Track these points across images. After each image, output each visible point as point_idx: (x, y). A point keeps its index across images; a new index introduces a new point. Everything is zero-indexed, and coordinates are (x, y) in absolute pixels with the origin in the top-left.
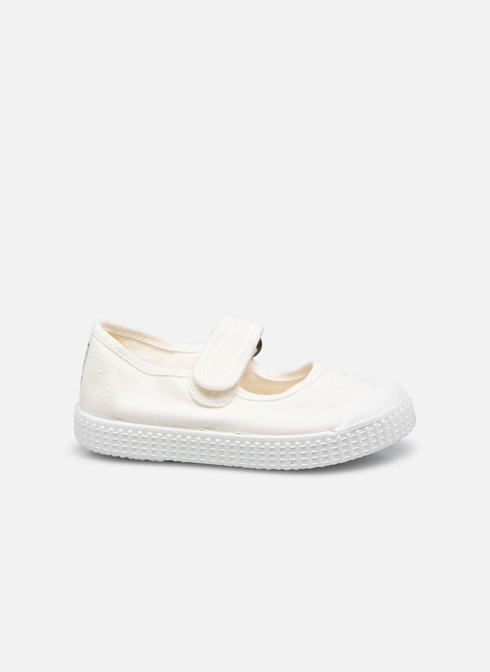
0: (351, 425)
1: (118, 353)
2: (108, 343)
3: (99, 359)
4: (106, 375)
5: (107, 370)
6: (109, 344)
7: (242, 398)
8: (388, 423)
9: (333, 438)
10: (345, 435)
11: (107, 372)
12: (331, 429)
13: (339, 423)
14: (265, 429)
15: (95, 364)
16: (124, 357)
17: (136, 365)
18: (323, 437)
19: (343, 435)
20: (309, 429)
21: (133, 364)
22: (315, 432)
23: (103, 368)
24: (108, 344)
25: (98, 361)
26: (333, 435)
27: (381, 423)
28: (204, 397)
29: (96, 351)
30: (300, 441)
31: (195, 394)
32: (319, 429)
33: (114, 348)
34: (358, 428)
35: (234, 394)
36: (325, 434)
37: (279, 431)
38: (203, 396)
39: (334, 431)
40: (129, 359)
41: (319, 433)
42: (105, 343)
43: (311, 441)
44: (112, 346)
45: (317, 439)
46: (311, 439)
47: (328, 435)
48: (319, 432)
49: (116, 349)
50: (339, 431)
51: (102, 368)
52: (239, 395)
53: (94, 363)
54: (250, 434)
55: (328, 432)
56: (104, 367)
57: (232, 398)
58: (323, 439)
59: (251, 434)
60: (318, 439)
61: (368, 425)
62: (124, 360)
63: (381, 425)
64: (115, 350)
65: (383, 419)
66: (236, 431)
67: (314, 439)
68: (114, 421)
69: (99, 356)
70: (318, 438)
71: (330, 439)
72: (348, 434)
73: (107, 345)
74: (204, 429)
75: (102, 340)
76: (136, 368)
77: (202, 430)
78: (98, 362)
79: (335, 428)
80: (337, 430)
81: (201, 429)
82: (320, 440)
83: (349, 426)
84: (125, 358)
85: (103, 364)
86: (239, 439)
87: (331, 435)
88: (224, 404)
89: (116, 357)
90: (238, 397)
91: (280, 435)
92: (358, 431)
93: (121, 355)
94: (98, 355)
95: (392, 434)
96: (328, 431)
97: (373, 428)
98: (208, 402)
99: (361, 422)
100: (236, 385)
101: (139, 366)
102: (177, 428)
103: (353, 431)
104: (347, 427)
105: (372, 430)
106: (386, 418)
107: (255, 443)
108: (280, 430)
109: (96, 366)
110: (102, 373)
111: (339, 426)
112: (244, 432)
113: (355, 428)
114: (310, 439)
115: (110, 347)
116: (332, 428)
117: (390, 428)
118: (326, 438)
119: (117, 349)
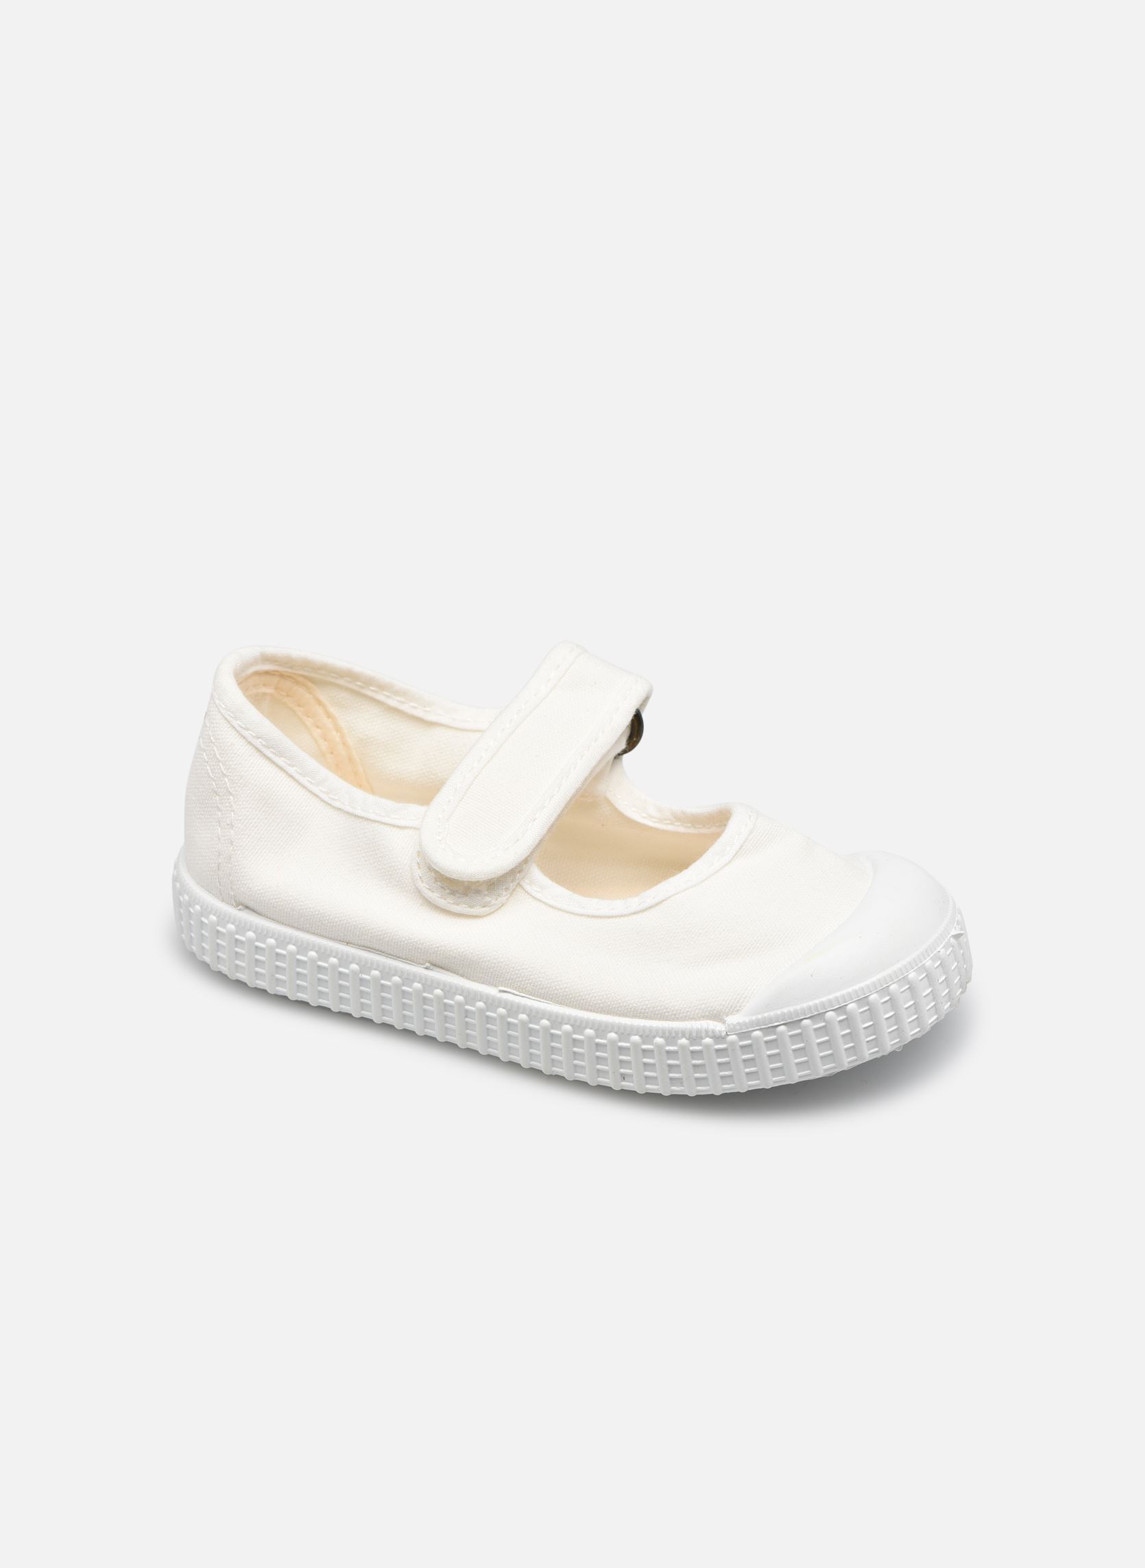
0: (766, 1015)
1: (263, 750)
2: (240, 723)
3: (217, 759)
4: (228, 799)
5: (231, 788)
6: (243, 726)
7: (533, 897)
8: (865, 1011)
9: (718, 1038)
10: (750, 1036)
11: (231, 794)
12: (717, 1016)
13: (738, 1002)
14: (565, 993)
15: (208, 768)
16: (276, 759)
17: (304, 780)
18: (694, 1034)
19: (743, 1035)
20: (665, 1010)
21: (297, 777)
22: (678, 1018)
23: (223, 782)
24: (240, 726)
25: (214, 764)
26: (720, 1032)
27: (846, 1013)
28: (442, 887)
29: (212, 738)
30: (640, 1034)
31: (420, 878)
32: (689, 1013)
33: (253, 737)
34: (782, 1023)
35: (518, 884)
36: (700, 1027)
37: (595, 1003)
38: (439, 883)
39: (724, 1022)
40: (289, 765)
41: (686, 1022)
42: (235, 723)
43: (667, 1039)
44: (250, 732)
45: (680, 1035)
46: (667, 1034)
47: (707, 1032)
48: (688, 1020)
49: (259, 738)
50: (734, 1025)
51: (221, 781)
52: (528, 888)
53: (206, 764)
54: (530, 997)
55: (708, 1021)
56: (226, 779)
57: (511, 894)
58: (695, 1038)
59: (533, 998)
60: (682, 1037)
61: (809, 1016)
62: (278, 766)
63: (845, 1017)
64: (257, 743)
65: (853, 1004)
66: (502, 986)
67: (674, 1034)
68: (237, 911)
69: (217, 752)
70: (684, 1036)
71: (711, 1039)
72: (758, 1033)
73: (238, 728)
74: (432, 967)
75: (229, 715)
76: (304, 787)
77: (426, 968)
78: (214, 766)
79: (727, 1016)
80: (733, 1020)
81: (425, 966)
82: (688, 1039)
83: (760, 1017)
84: (280, 761)
85: (225, 772)
86: (505, 1004)
87: (713, 1031)
88: (486, 909)
89: (261, 759)
90: (526, 892)
91: (597, 1013)
92: (782, 1028)
93: (270, 755)
94: (216, 749)
95: (874, 1037)
96: (710, 1020)
97: (823, 1024)
98: (449, 903)
99: (792, 1009)
100: (526, 861)
101: (311, 783)
102: (372, 952)
103: (768, 1027)
104: (754, 1018)
105: (820, 1028)
106: (863, 1001)
107: (539, 1022)
108: (599, 1002)
109: (211, 774)
110: (220, 794)
111: (738, 1011)
112: (518, 991)
113: (776, 1022)
114: (664, 1033)
115: (246, 733)
116: (719, 1015)
117: (871, 1023)
118: (702, 1038)
119: (260, 740)
